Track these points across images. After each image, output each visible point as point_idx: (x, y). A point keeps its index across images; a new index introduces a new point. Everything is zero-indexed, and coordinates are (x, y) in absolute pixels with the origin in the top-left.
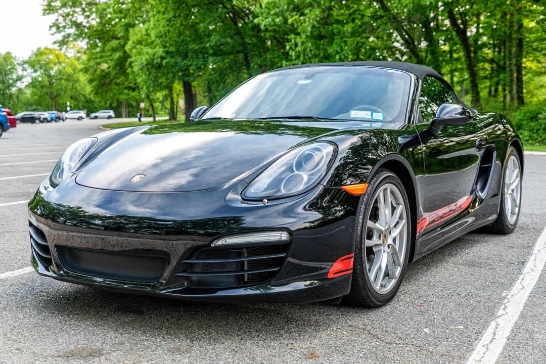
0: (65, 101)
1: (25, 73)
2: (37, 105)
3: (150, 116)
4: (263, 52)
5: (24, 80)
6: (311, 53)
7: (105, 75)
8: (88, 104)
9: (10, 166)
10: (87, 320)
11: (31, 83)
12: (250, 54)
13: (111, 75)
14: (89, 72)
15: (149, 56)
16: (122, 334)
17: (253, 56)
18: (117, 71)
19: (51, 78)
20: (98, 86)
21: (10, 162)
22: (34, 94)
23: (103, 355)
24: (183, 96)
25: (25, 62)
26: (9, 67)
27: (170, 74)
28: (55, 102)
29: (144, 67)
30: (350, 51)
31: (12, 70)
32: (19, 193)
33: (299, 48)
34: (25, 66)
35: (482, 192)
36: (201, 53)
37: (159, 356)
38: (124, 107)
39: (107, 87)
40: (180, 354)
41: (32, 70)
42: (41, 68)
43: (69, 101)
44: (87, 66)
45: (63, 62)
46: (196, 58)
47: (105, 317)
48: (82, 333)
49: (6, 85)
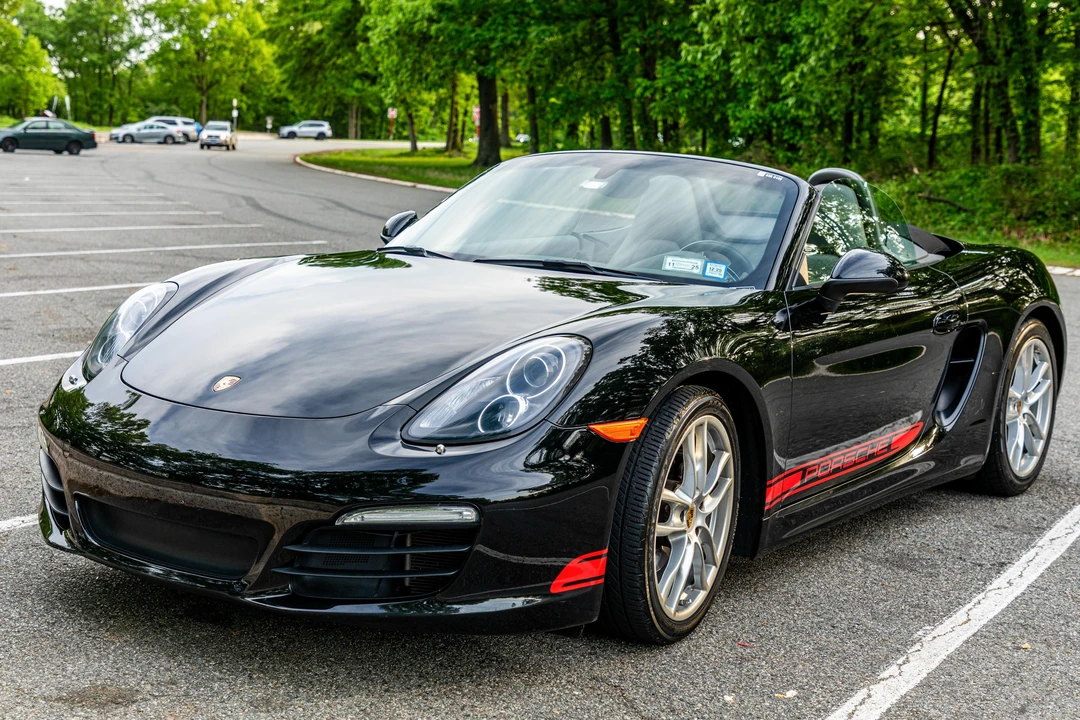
0: (228, 97)
1: (148, 32)
2: (169, 102)
3: (406, 138)
4: (650, 17)
5: (145, 46)
6: (744, 31)
7: (312, 48)
8: (277, 106)
9: (83, 258)
10: (127, 630)
11: (158, 55)
12: (622, 20)
13: (325, 48)
14: (278, 41)
15: (404, 15)
16: (180, 664)
17: (628, 25)
18: (337, 41)
19: (201, 45)
20: (296, 71)
21: (86, 246)
22: (164, 79)
23: (133, 702)
24: (477, 101)
25: (149, 9)
26: (115, 18)
27: (446, 57)
28: (208, 98)
29: (392, 38)
30: (835, 28)
31: (120, 24)
32: (84, 330)
33: (720, 18)
34: (147, 16)
35: (947, 417)
36: (515, 13)
37: (229, 713)
38: (354, 115)
39: (316, 74)
40: (268, 711)
41: (163, 27)
42: (181, 22)
43: (236, 97)
44: (274, 26)
45: (228, 11)
46: (503, 25)
47: (161, 626)
48: (111, 657)
49: (106, 55)
